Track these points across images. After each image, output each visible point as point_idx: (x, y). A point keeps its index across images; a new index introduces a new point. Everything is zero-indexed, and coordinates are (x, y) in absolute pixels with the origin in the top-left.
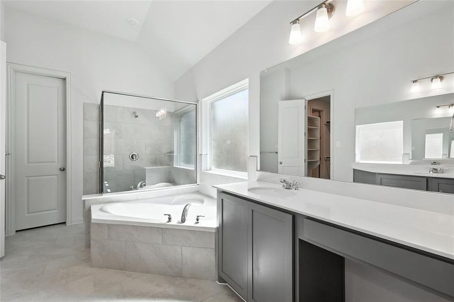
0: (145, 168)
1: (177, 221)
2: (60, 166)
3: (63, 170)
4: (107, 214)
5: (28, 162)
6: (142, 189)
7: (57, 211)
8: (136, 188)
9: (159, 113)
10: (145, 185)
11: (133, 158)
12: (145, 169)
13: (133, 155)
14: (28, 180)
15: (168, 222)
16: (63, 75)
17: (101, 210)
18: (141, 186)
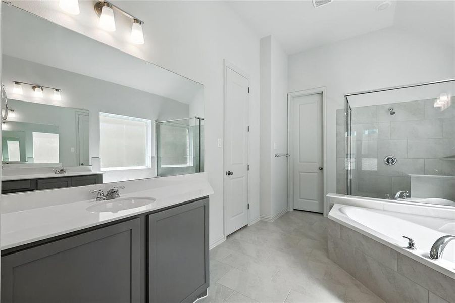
0: (409, 175)
1: (423, 252)
2: (319, 165)
3: (321, 169)
4: (343, 215)
5: (300, 162)
6: (401, 201)
7: (317, 202)
8: (393, 197)
9: (438, 101)
10: (409, 196)
11: (389, 162)
12: (410, 177)
13: (388, 159)
14: (300, 174)
15: (408, 248)
16: (320, 90)
17: (340, 210)
18: (401, 196)
